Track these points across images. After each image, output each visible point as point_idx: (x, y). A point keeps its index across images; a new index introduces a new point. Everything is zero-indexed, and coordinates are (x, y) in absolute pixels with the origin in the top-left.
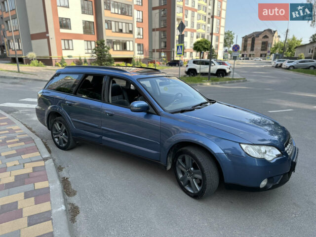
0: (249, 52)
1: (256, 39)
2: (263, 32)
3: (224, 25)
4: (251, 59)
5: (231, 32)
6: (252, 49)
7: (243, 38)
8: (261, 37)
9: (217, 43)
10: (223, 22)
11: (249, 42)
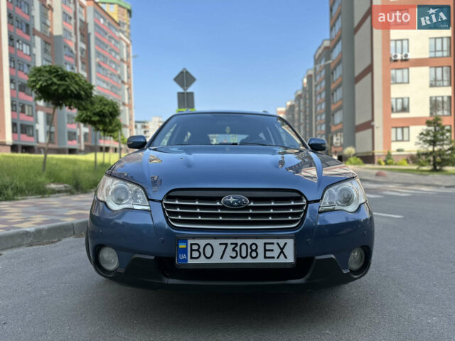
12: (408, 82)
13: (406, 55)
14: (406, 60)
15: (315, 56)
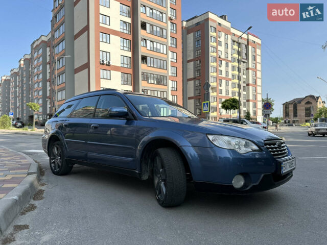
0: (292, 118)
1: (298, 105)
2: (304, 98)
3: (260, 92)
4: (296, 126)
5: (270, 99)
6: (295, 115)
7: (283, 104)
8: (303, 103)
9: (255, 109)
10: (259, 90)
11: (291, 108)
12: (110, 79)
13: (109, 62)
14: (109, 65)
15: (32, 45)
